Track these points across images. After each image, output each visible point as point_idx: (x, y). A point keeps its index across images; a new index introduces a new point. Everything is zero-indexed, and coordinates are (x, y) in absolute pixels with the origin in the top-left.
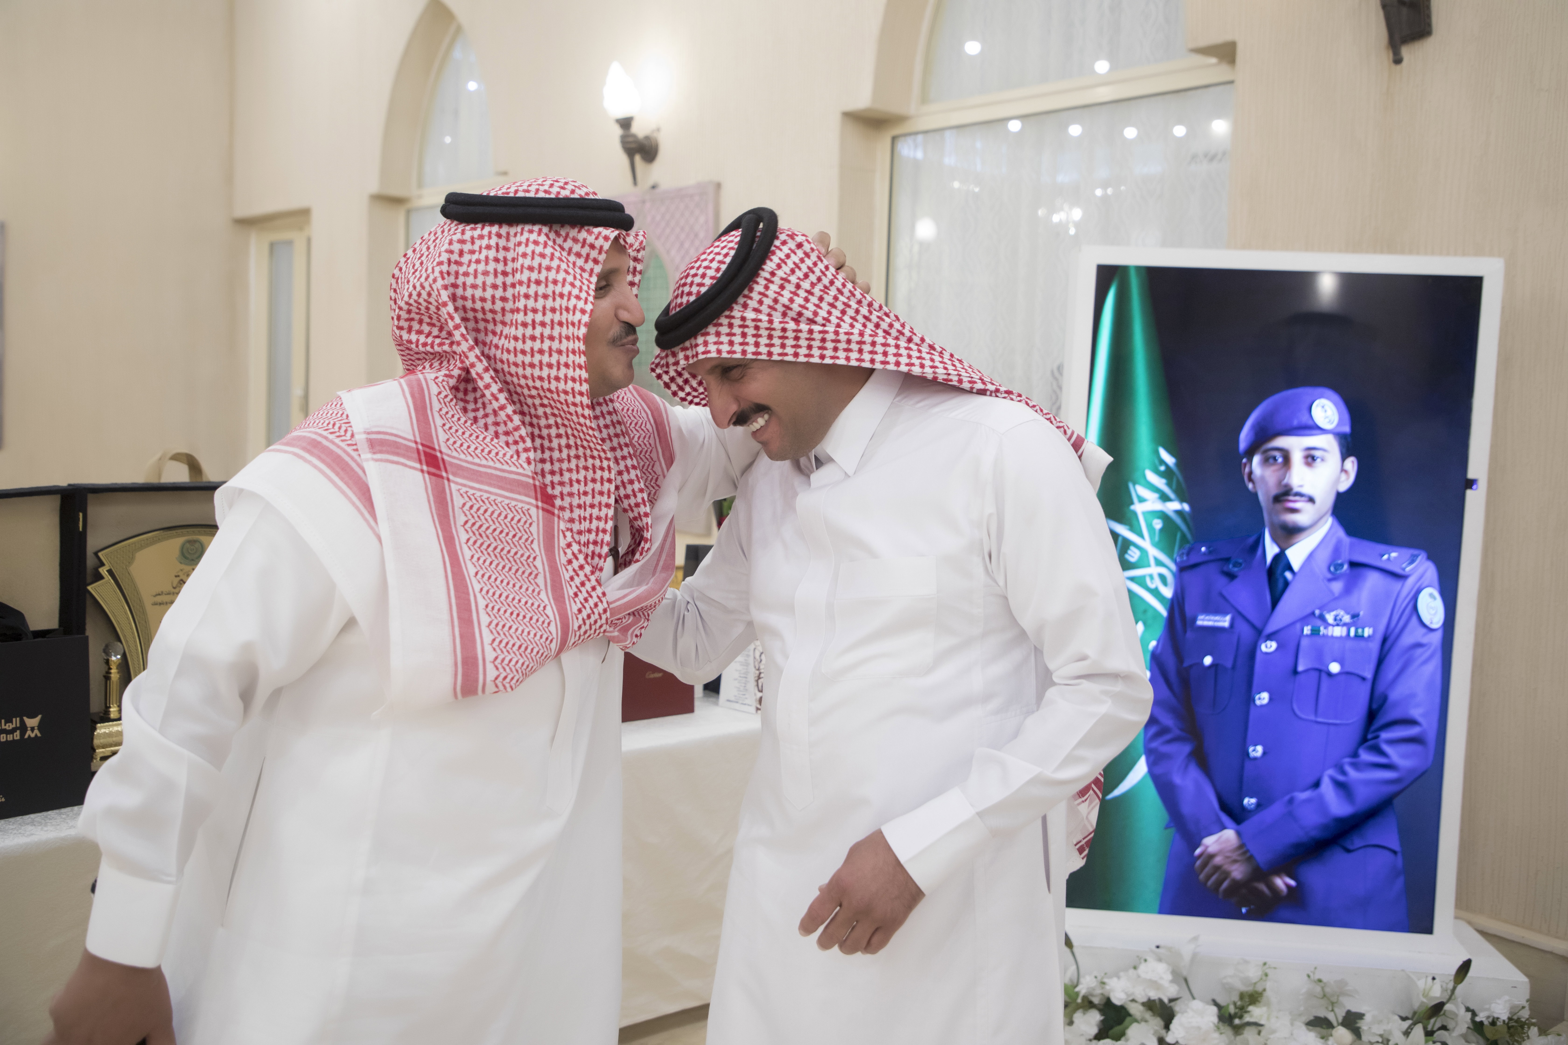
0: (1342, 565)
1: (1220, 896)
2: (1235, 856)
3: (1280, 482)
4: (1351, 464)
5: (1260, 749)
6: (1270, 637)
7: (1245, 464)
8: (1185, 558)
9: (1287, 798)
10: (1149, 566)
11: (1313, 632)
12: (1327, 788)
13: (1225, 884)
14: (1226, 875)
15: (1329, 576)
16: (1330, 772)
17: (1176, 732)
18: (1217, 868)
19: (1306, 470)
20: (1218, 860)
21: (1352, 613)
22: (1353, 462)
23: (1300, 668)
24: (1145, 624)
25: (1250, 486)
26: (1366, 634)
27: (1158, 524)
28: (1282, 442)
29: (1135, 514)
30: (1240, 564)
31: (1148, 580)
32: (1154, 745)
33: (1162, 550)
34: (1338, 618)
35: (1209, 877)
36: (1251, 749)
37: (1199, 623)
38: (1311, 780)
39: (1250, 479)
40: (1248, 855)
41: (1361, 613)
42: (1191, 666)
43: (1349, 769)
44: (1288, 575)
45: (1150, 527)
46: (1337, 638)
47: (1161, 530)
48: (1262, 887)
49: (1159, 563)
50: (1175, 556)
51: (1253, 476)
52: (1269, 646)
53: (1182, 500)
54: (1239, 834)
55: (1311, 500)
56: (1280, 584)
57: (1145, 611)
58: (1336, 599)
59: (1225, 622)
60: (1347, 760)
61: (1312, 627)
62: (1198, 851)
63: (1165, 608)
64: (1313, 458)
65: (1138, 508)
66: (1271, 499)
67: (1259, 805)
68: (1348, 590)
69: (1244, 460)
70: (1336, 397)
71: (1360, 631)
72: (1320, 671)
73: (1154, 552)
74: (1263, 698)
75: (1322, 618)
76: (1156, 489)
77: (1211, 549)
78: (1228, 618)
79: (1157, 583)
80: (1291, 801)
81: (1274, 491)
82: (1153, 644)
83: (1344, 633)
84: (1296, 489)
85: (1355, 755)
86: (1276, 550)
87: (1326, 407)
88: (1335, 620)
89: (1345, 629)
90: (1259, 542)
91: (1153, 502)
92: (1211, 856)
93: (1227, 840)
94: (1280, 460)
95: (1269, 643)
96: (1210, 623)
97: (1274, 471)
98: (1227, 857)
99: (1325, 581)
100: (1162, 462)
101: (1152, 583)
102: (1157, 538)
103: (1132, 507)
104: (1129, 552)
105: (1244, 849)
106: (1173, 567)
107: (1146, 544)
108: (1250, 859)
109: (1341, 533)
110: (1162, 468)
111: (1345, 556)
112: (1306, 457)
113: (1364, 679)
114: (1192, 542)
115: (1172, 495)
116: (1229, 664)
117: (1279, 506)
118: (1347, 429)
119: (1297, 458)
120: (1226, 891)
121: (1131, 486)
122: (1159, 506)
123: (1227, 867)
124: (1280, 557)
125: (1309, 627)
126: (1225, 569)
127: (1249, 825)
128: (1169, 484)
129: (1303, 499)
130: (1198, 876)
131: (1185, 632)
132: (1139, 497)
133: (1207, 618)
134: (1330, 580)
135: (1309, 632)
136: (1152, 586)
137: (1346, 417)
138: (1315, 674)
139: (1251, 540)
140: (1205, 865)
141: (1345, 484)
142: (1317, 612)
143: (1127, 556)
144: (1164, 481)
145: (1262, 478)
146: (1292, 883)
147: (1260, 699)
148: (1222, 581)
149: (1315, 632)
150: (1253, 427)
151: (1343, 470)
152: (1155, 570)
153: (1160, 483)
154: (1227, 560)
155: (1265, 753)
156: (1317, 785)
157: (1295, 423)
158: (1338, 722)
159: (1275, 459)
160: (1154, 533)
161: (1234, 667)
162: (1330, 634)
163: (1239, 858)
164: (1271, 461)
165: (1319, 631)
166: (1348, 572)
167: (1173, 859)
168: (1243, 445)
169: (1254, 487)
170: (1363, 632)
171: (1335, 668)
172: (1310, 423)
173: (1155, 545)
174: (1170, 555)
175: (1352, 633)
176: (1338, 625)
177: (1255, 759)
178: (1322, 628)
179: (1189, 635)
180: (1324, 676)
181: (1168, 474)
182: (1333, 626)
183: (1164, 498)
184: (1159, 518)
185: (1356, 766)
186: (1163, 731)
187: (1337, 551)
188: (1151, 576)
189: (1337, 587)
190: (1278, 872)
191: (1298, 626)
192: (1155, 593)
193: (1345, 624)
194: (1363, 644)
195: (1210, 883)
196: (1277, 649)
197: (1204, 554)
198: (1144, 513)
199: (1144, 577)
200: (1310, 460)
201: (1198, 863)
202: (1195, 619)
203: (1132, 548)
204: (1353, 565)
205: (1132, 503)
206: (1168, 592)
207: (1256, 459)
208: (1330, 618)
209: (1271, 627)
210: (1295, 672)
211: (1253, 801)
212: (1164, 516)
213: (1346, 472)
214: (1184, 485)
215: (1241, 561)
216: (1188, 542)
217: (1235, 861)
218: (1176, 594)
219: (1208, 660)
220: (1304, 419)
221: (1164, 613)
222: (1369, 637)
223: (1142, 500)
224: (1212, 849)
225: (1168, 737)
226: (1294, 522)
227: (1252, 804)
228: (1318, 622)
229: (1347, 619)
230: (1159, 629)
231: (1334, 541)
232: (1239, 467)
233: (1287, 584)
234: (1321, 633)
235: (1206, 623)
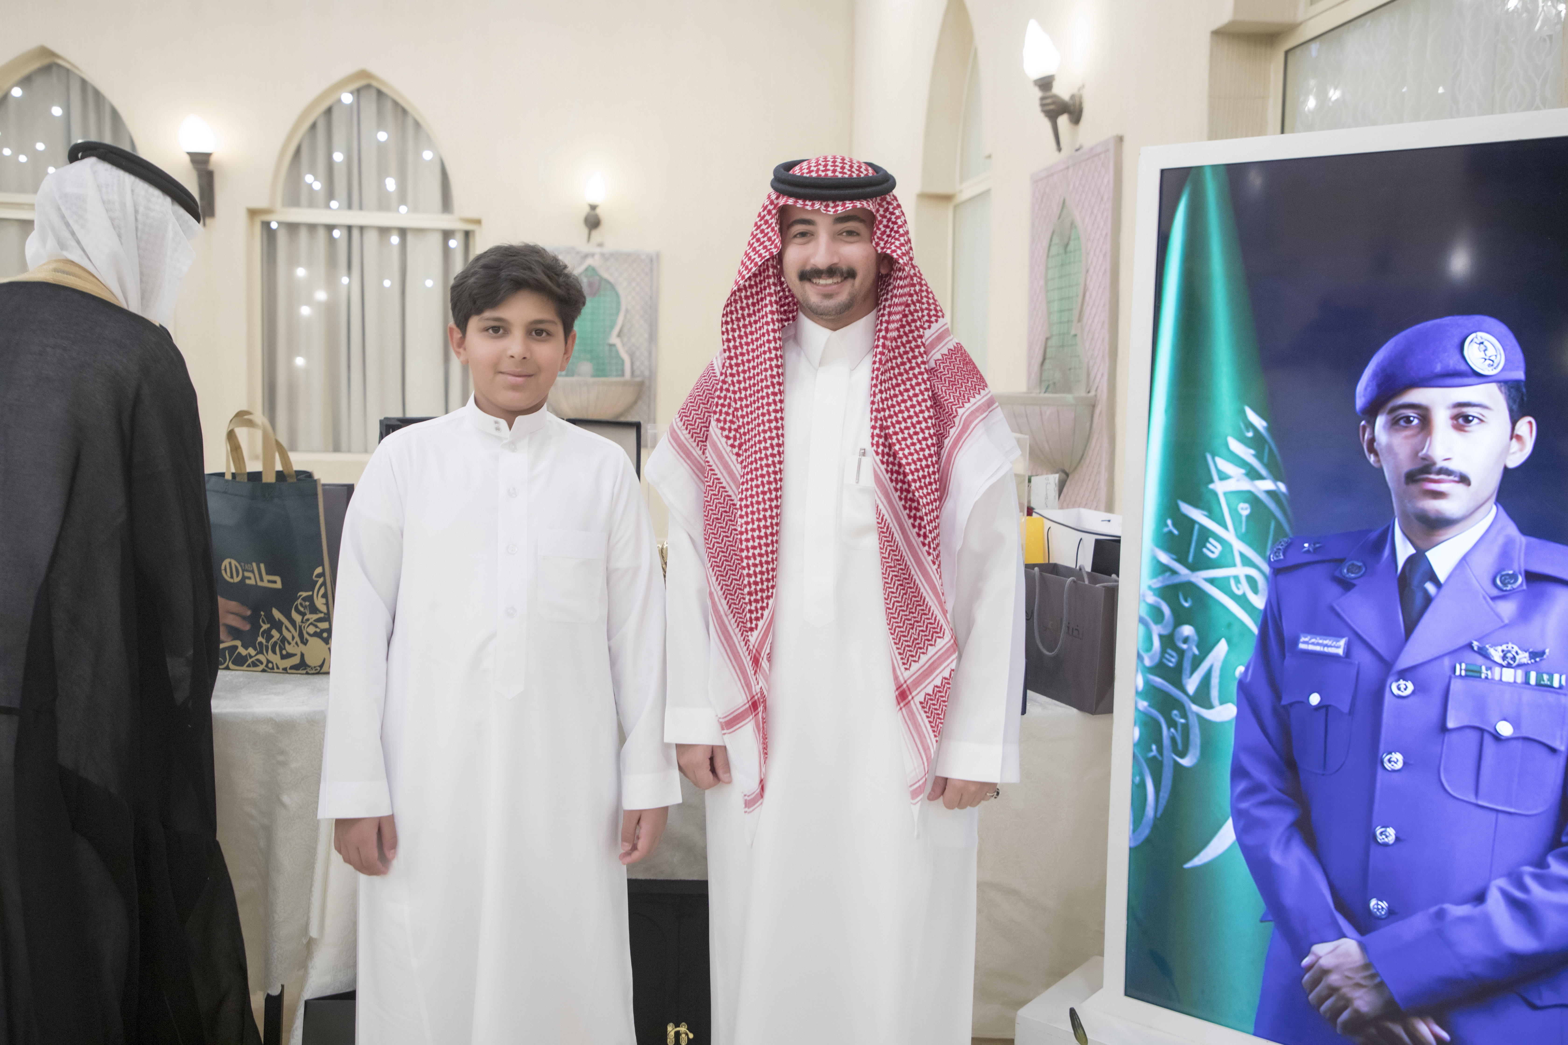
0: (1514, 577)
1: (1339, 1031)
2: (1358, 977)
3: (1416, 453)
4: (1526, 427)
5: (1391, 831)
6: (1403, 674)
7: (1364, 428)
8: (1282, 557)
9: (1433, 909)
10: (1234, 565)
11: (1469, 673)
12: (1495, 904)
13: (1345, 1015)
14: (1347, 1003)
15: (1495, 592)
16: (1502, 882)
17: (1273, 792)
18: (1333, 990)
19: (1455, 435)
20: (1334, 979)
21: (1531, 650)
22: (1530, 423)
23: (1451, 724)
24: (1229, 642)
25: (1372, 459)
26: (1556, 684)
27: (1245, 510)
28: (1417, 396)
29: (1215, 494)
30: (1360, 567)
31: (1232, 582)
32: (1244, 805)
33: (1250, 544)
34: (1509, 655)
35: (1322, 1000)
36: (1379, 830)
37: (1302, 646)
38: (1470, 888)
39: (1372, 450)
40: (1378, 980)
41: (1547, 651)
42: (1291, 704)
43: (1529, 881)
44: (1430, 587)
45: (1234, 513)
46: (1508, 684)
47: (1248, 517)
48: (1399, 1030)
49: (1247, 562)
50: (1268, 553)
51: (1375, 444)
52: (1402, 687)
53: (1276, 478)
54: (1363, 946)
55: (1464, 480)
56: (1419, 600)
57: (1229, 625)
58: (1506, 626)
59: (1338, 647)
60: (1528, 869)
61: (1466, 664)
62: (1306, 961)
63: (1256, 623)
64: (1467, 419)
65: (1219, 487)
66: (1403, 479)
67: (1391, 912)
68: (1525, 614)
69: (1363, 423)
70: (1502, 328)
71: (1545, 677)
72: (1482, 730)
73: (1238, 546)
74: (1396, 760)
75: (1483, 653)
76: (1241, 463)
77: (1318, 545)
78: (1342, 642)
79: (1244, 588)
80: (1440, 915)
81: (1406, 466)
82: (1241, 669)
83: (1519, 680)
84: (1440, 464)
85: (1541, 863)
86: (1412, 551)
87: (1486, 343)
88: (1504, 657)
89: (1520, 673)
90: (1385, 538)
91: (1238, 480)
92: (1325, 972)
93: (1347, 954)
94: (1416, 421)
95: (1402, 682)
96: (1318, 648)
97: (1407, 437)
98: (1348, 978)
99: (1489, 599)
100: (1250, 426)
101: (1238, 589)
102: (1244, 529)
103: (1211, 486)
104: (1208, 545)
105: (1372, 971)
106: (1266, 568)
107: (1229, 536)
108: (1380, 986)
109: (1512, 529)
110: (1250, 434)
111: (1519, 564)
112: (1455, 418)
113: (1553, 750)
114: (1291, 536)
115: (1263, 472)
116: (1345, 708)
117: (1414, 488)
118: (1520, 375)
119: (1441, 418)
120: (1346, 1024)
121: (1209, 457)
122: (1245, 485)
123: (1346, 991)
124: (1418, 560)
125: (1463, 666)
126: (1337, 574)
127: (1379, 938)
128: (1259, 456)
129: (1451, 478)
130: (1308, 996)
131: (1283, 656)
132: (1219, 471)
133: (1313, 640)
134: (1494, 599)
135: (1463, 673)
136: (1239, 593)
137: (1519, 356)
138: (1474, 736)
139: (1373, 536)
140: (1316, 982)
141: (1518, 455)
142: (1475, 644)
143: (1205, 550)
144: (1252, 452)
145: (1390, 448)
146: (1445, 1035)
147: (1390, 761)
148: (1334, 590)
149: (1473, 674)
150: (1375, 375)
151: (1514, 436)
152: (1241, 571)
153: (1247, 454)
154: (1340, 561)
155: (1397, 839)
156: (1480, 898)
157: (1438, 368)
158: (1512, 810)
159: (1408, 420)
160: (1241, 522)
161: (1351, 712)
162: (1497, 677)
163: (1363, 982)
164: (1402, 423)
165: (1480, 672)
166: (1525, 587)
167: (1271, 963)
168: (1360, 402)
169: (1379, 461)
170: (1551, 679)
171: (1505, 729)
172: (1463, 367)
173: (1242, 538)
174: (1261, 552)
175: (1533, 681)
176: (1509, 666)
177: (1386, 845)
178: (1483, 668)
179: (1289, 661)
180: (1487, 738)
181: (1257, 442)
182: (1502, 666)
183: (1253, 474)
184: (1245, 501)
185: (1540, 879)
186: (1255, 789)
187: (1505, 555)
188: (1237, 579)
189: (1507, 609)
190: (1423, 1014)
191: (1447, 662)
192: (1242, 601)
193: (1520, 666)
194: (1551, 698)
195: (1323, 1008)
196: (1413, 692)
197: (1308, 551)
198: (1225, 494)
199: (1227, 579)
200: (1461, 421)
201: (1307, 977)
202: (1296, 642)
203: (1211, 540)
204: (1532, 577)
205: (1212, 481)
206: (1259, 602)
207: (1381, 421)
208: (1496, 654)
209: (1406, 660)
210: (1443, 729)
211: (1384, 905)
212: (1253, 500)
213: (1519, 438)
214: (1278, 457)
215: (1360, 564)
216: (1286, 536)
217: (1359, 985)
218: (1269, 603)
219: (1315, 699)
220: (1453, 362)
221: (1255, 630)
222: (1561, 687)
223: (1224, 477)
224: (1325, 962)
225: (1263, 797)
226: (1438, 512)
227: (1382, 908)
228: (1479, 660)
229: (1523, 657)
230: (1248, 651)
231: (1501, 540)
232: (1356, 432)
233: (1428, 600)
234: (1483, 676)
235: (1311, 647)
